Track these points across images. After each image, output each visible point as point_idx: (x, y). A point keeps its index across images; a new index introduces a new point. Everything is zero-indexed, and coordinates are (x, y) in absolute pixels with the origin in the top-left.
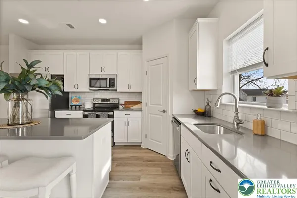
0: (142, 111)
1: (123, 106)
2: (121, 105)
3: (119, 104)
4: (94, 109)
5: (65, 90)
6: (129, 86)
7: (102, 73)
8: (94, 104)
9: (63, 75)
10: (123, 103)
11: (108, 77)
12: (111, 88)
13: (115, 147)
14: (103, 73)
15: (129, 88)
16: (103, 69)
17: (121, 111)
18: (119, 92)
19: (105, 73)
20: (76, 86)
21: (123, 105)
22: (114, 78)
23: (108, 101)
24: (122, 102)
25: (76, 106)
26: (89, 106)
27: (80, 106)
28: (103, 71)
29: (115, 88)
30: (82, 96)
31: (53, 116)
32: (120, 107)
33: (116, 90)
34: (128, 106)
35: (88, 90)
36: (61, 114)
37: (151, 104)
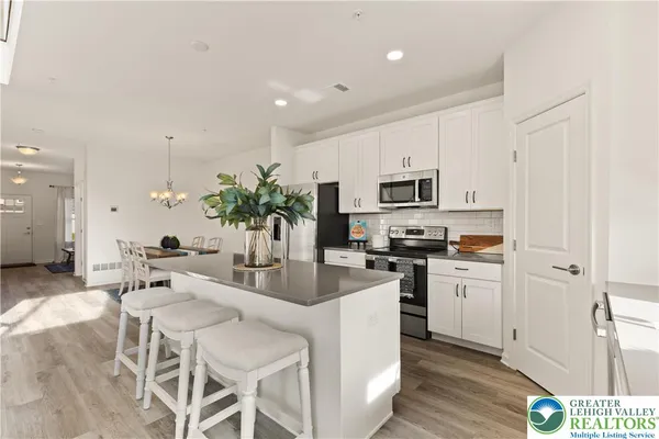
0: (502, 262)
1: (457, 247)
2: (452, 243)
3: (445, 241)
4: (391, 249)
5: (341, 211)
6: (471, 196)
7: (405, 170)
8: (392, 240)
9: (338, 183)
10: (458, 240)
11: (417, 178)
12: (425, 203)
13: (432, 343)
14: (407, 169)
15: (470, 199)
16: (406, 162)
17: (453, 258)
18: (444, 212)
19: (410, 169)
20: (357, 202)
21: (456, 243)
22: (431, 179)
23: (420, 232)
24: (454, 236)
25: (358, 242)
26: (380, 243)
27: (365, 242)
28: (406, 165)
29: (434, 202)
30: (370, 221)
31: (320, 259)
32: (450, 248)
33: (436, 207)
34: (471, 247)
35: (378, 211)
36: (333, 256)
37: (531, 246)
